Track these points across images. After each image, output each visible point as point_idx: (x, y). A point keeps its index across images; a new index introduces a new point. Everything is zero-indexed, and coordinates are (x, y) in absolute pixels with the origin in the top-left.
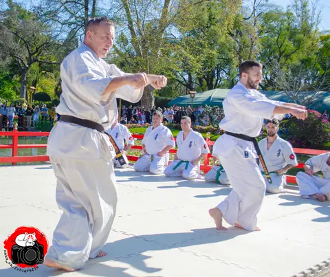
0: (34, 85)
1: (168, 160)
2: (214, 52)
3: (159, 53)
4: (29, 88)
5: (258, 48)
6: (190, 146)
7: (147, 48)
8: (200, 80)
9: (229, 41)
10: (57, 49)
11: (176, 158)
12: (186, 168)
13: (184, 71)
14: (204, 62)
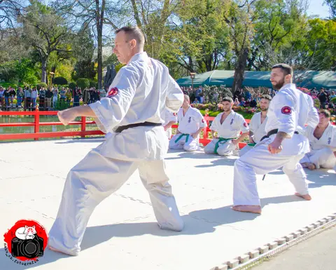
0: (54, 71)
1: (171, 134)
2: (212, 38)
3: (162, 39)
4: (48, 74)
5: (252, 33)
6: (189, 121)
7: (152, 35)
8: (200, 63)
9: (225, 27)
10: (72, 39)
11: (178, 132)
12: (187, 141)
13: (185, 55)
14: (203, 47)
